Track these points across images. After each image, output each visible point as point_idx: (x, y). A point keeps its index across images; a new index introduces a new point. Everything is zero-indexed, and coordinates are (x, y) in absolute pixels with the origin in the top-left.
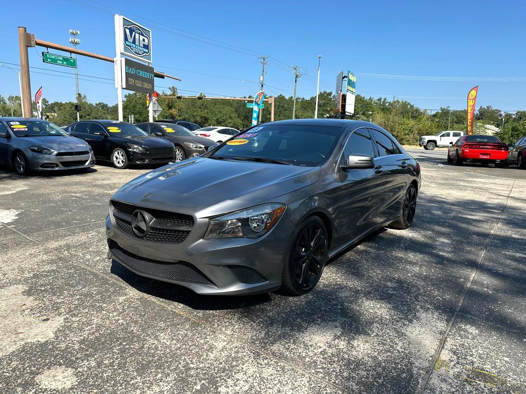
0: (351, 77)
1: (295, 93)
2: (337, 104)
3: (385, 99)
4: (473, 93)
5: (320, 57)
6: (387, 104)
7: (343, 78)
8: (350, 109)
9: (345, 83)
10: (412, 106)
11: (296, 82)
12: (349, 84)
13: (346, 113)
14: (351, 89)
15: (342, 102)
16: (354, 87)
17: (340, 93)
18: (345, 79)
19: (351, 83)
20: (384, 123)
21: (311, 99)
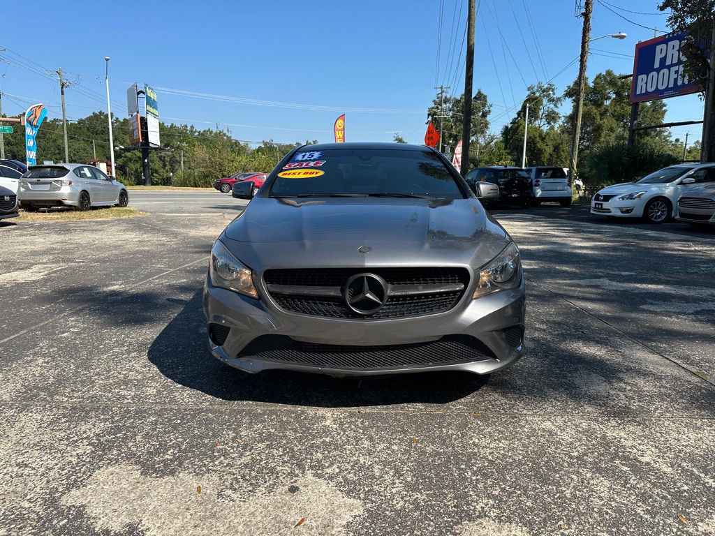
0: (150, 94)
1: (64, 111)
2: (133, 130)
3: (192, 127)
4: (340, 122)
5: (107, 60)
6: (196, 134)
7: (138, 93)
8: (154, 138)
9: (142, 102)
10: (229, 138)
11: (62, 93)
12: (148, 103)
13: (151, 145)
14: (152, 110)
15: (142, 128)
16: (155, 107)
17: (137, 116)
18: (141, 95)
19: (150, 102)
20: (209, 159)
21: (79, 123)
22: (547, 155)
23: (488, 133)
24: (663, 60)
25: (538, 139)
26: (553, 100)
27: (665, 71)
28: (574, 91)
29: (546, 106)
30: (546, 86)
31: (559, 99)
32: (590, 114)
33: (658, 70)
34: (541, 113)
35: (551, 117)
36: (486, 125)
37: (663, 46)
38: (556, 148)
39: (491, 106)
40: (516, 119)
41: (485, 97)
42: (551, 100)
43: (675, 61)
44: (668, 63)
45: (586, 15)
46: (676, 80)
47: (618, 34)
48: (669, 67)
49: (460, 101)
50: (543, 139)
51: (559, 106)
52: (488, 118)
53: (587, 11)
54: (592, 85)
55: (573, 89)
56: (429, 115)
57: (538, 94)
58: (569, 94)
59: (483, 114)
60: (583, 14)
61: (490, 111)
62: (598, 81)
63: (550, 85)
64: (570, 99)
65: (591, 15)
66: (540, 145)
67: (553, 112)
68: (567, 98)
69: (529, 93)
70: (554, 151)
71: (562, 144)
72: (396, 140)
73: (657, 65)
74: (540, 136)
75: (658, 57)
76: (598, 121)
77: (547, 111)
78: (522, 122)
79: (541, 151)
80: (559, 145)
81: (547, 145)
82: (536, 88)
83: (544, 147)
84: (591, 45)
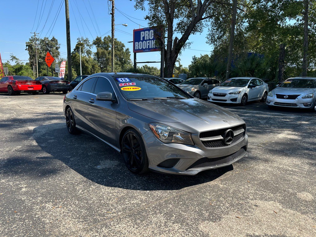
22: (90, 69)
23: (60, 57)
24: (144, 38)
25: (85, 62)
26: (89, 46)
27: (144, 42)
28: (97, 43)
29: (86, 48)
30: (85, 39)
31: (91, 45)
32: (104, 53)
33: (142, 41)
34: (84, 51)
35: (89, 53)
36: (59, 53)
37: (143, 32)
38: (93, 66)
39: (60, 45)
40: (73, 52)
41: (57, 40)
42: (88, 45)
43: (148, 39)
44: (146, 39)
45: (112, 14)
46: (149, 46)
47: (124, 24)
48: (146, 41)
49: (44, 41)
50: (87, 62)
51: (91, 48)
52: (59, 50)
53: (113, 13)
54: (103, 41)
55: (96, 42)
56: (27, 46)
57: (82, 42)
58: (95, 43)
59: (56, 48)
60: (111, 14)
61: (60, 47)
62: (105, 39)
63: (87, 39)
64: (95, 46)
65: (114, 15)
66: (86, 64)
67: (89, 50)
68: (94, 45)
69: (78, 41)
70: (92, 67)
71: (95, 64)
72: (12, 57)
73: (142, 39)
74: (86, 60)
75: (142, 36)
76: (107, 56)
77: (87, 50)
78: (77, 53)
79: (87, 67)
80: (94, 65)
81: (89, 65)
82: (81, 39)
83: (88, 65)
84: (115, 27)
